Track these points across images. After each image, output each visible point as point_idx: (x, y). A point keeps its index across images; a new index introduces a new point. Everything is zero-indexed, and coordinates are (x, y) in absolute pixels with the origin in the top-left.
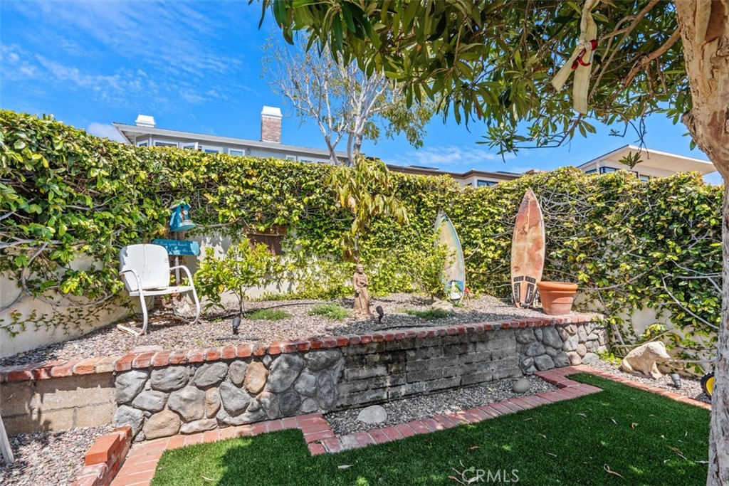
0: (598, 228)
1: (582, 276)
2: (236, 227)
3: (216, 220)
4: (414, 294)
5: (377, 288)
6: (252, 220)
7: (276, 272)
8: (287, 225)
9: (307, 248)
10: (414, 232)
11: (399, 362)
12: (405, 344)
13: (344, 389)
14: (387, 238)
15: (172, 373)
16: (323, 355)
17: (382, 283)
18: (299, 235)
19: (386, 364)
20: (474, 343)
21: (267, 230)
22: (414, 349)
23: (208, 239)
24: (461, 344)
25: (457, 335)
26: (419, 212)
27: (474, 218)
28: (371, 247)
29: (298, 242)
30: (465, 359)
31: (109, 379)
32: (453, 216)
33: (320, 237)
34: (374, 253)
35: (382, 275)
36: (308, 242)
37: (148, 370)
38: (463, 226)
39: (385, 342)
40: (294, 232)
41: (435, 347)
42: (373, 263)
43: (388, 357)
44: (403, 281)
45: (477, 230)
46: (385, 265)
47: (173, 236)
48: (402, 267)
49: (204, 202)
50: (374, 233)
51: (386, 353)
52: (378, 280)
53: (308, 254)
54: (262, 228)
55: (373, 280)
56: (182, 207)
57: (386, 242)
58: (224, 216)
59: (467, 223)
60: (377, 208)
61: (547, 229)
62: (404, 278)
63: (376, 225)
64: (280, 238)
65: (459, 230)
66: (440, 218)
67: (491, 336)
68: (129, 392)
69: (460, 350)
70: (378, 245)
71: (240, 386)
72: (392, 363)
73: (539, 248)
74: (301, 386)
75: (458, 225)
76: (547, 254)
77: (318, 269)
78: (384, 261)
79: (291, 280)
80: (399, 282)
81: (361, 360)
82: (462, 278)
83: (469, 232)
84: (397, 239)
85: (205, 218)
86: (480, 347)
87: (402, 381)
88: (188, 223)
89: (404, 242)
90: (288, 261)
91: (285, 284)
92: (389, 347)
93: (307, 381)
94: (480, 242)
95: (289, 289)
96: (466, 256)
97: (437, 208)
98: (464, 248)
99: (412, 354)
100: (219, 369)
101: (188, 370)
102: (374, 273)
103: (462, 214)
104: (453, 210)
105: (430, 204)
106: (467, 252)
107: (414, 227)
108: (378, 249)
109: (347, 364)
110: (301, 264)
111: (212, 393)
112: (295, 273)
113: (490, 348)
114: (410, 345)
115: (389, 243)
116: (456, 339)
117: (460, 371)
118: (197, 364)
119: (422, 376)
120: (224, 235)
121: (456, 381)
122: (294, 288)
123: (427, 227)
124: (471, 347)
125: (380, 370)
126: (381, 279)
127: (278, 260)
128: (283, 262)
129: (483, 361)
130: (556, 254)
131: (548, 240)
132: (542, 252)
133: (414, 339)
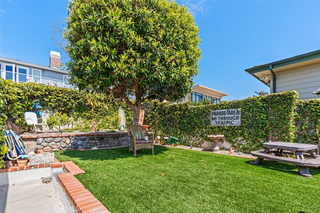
0: (153, 113)
1: (151, 124)
2: (54, 108)
3: (47, 106)
4: (112, 129)
5: (100, 127)
6: (59, 106)
7: (67, 122)
8: (71, 108)
9: (78, 115)
10: (112, 112)
11: (102, 140)
12: (103, 136)
13: (89, 145)
14: (104, 113)
15: (49, 139)
16: (84, 137)
17: (102, 126)
18: (75, 111)
19: (99, 140)
20: (121, 137)
21: (65, 109)
22: (106, 137)
23: (44, 112)
24: (117, 137)
25: (116, 135)
26: (113, 106)
27: (129, 109)
28: (98, 115)
29: (75, 113)
30: (118, 140)
31: (35, 139)
32: (123, 108)
33: (82, 112)
34: (100, 117)
35: (102, 124)
36: (78, 113)
37: (44, 138)
38: (126, 111)
39: (99, 135)
40: (73, 110)
41: (111, 137)
42: (99, 120)
43: (99, 139)
44: (109, 126)
45: (130, 112)
46: (103, 121)
47: (34, 110)
48: (108, 122)
49: (44, 100)
50: (99, 112)
51: (99, 138)
52: (100, 125)
53: (78, 117)
54: (63, 109)
55: (99, 125)
56: (37, 102)
57: (103, 114)
58: (51, 105)
59: (128, 110)
60: (98, 105)
61: (145, 112)
62: (109, 125)
63: (100, 109)
64: (69, 112)
65: (125, 112)
66: (120, 108)
67: (125, 135)
68: (40, 142)
69: (117, 138)
70: (101, 115)
71: (64, 142)
72: (100, 140)
73: (142, 117)
74: (79, 143)
75: (125, 110)
76: (144, 119)
77: (81, 121)
78: (102, 120)
79: (73, 124)
80: (107, 126)
81: (93, 139)
82: (124, 125)
83: (128, 112)
84: (107, 114)
85: (44, 105)
86: (122, 138)
87: (102, 144)
88: (40, 107)
89: (109, 114)
90: (72, 119)
91: (71, 126)
92: (99, 137)
93: (80, 142)
94: (130, 115)
95: (72, 127)
96: (126, 119)
97: (119, 105)
98: (126, 117)
99: (105, 138)
100: (59, 139)
101: (52, 139)
102: (99, 123)
103: (126, 107)
104: (124, 106)
105: (117, 104)
106: (127, 118)
107: (112, 110)
108: (101, 116)
109: (89, 140)
110: (76, 120)
111: (58, 144)
112: (74, 122)
113: (125, 138)
114: (104, 136)
115: (104, 115)
116: (116, 136)
117: (117, 143)
118: (55, 137)
119: (107, 143)
120: (50, 110)
121: (116, 145)
122: (73, 127)
123: (116, 110)
124: (120, 138)
125: (97, 141)
126: (101, 125)
127: (68, 118)
128: (70, 119)
129: (122, 141)
130: (146, 118)
131: (145, 115)
132: (143, 118)
133: (105, 135)
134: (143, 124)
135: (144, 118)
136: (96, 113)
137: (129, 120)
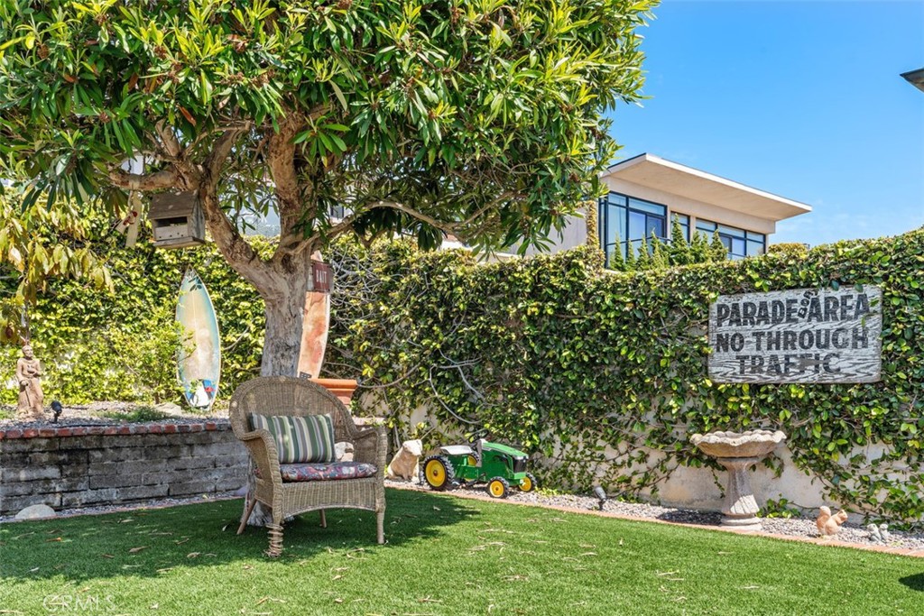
0: (383, 308)
1: (368, 371)
4: (138, 403)
5: (68, 391)
10: (139, 303)
11: (79, 464)
12: (88, 443)
14: (89, 311)
17: (78, 384)
19: (59, 464)
20: (191, 445)
22: (102, 450)
24: (171, 446)
25: (165, 434)
26: (149, 270)
27: (242, 286)
28: (58, 324)
30: (175, 464)
32: (208, 281)
34: (65, 334)
35: (78, 372)
38: (226, 297)
39: (59, 437)
41: (133, 448)
42: (63, 351)
43: (64, 457)
44: (120, 382)
45: (246, 304)
46: (84, 356)
48: (117, 359)
50: (64, 302)
51: (60, 452)
52: (70, 379)
55: (61, 379)
57: (87, 318)
59: (233, 293)
60: (57, 266)
61: (333, 307)
62: (121, 377)
63: (68, 289)
65: (218, 304)
66: (189, 282)
67: (216, 438)
69: (169, 453)
70: (72, 322)
72: (68, 463)
73: (320, 333)
75: (216, 296)
76: (328, 342)
78: (82, 350)
80: (111, 383)
81: (23, 459)
82: (214, 376)
83: (234, 307)
84: (109, 313)
86: (199, 451)
87: (82, 486)
89: (122, 319)
92: (65, 445)
94: (249, 323)
96: (225, 344)
97: (184, 267)
98: (224, 331)
99: (98, 455)
102: (65, 367)
103: (224, 278)
104: (210, 271)
105: (168, 258)
106: (230, 338)
107: (142, 296)
108: (72, 329)
113: (214, 452)
114: (95, 444)
115: (91, 319)
116: (164, 440)
117: (168, 478)
119: (111, 481)
121: (162, 490)
123: (164, 293)
124: (185, 450)
125: (51, 472)
126: (77, 378)
129: (202, 468)
130: (341, 341)
131: (333, 322)
132: (323, 339)
133: (101, 436)
134: (323, 374)
135: (331, 338)
136: (46, 310)
137: (243, 349)
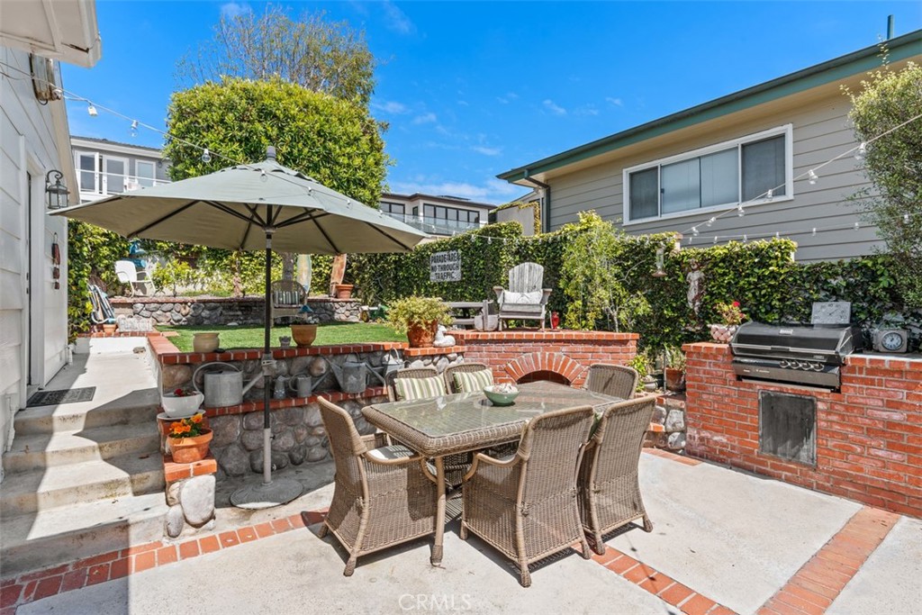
0: (361, 258)
1: (357, 281)
2: (167, 252)
3: (155, 249)
5: (259, 289)
6: (177, 249)
7: (193, 279)
8: (200, 252)
9: (213, 265)
11: (248, 310)
12: (251, 304)
13: (222, 318)
15: (153, 305)
16: (213, 304)
18: (208, 258)
19: (241, 311)
21: (187, 255)
22: (256, 307)
23: (150, 260)
28: (255, 265)
29: (206, 262)
31: (131, 305)
33: (221, 259)
34: (258, 269)
36: (213, 262)
37: (144, 303)
38: (314, 255)
40: (204, 256)
42: (257, 275)
43: (243, 308)
45: (321, 258)
46: (264, 277)
50: (257, 258)
53: (213, 269)
54: (184, 254)
56: (137, 241)
58: (161, 247)
64: (196, 259)
68: (139, 310)
70: (260, 265)
71: (179, 312)
72: (245, 310)
73: (342, 268)
74: (203, 314)
76: (345, 271)
77: (220, 278)
79: (203, 283)
81: (230, 308)
82: (308, 284)
85: (149, 246)
87: (249, 318)
88: (141, 250)
90: (201, 272)
91: (199, 286)
92: (244, 304)
93: (205, 313)
94: (322, 264)
95: (202, 289)
96: (314, 272)
98: (314, 267)
99: (254, 308)
100: (169, 306)
101: (158, 305)
102: (258, 281)
106: (315, 270)
108: (260, 267)
109: (224, 309)
110: (209, 274)
111: (168, 314)
112: (205, 279)
114: (254, 305)
118: (162, 303)
120: (160, 257)
122: (204, 288)
125: (239, 313)
127: (195, 272)
128: (197, 273)
130: (349, 271)
131: (347, 263)
132: (343, 270)
133: (255, 302)
134: (344, 282)
135: (347, 269)
136: (251, 260)
137: (320, 274)
